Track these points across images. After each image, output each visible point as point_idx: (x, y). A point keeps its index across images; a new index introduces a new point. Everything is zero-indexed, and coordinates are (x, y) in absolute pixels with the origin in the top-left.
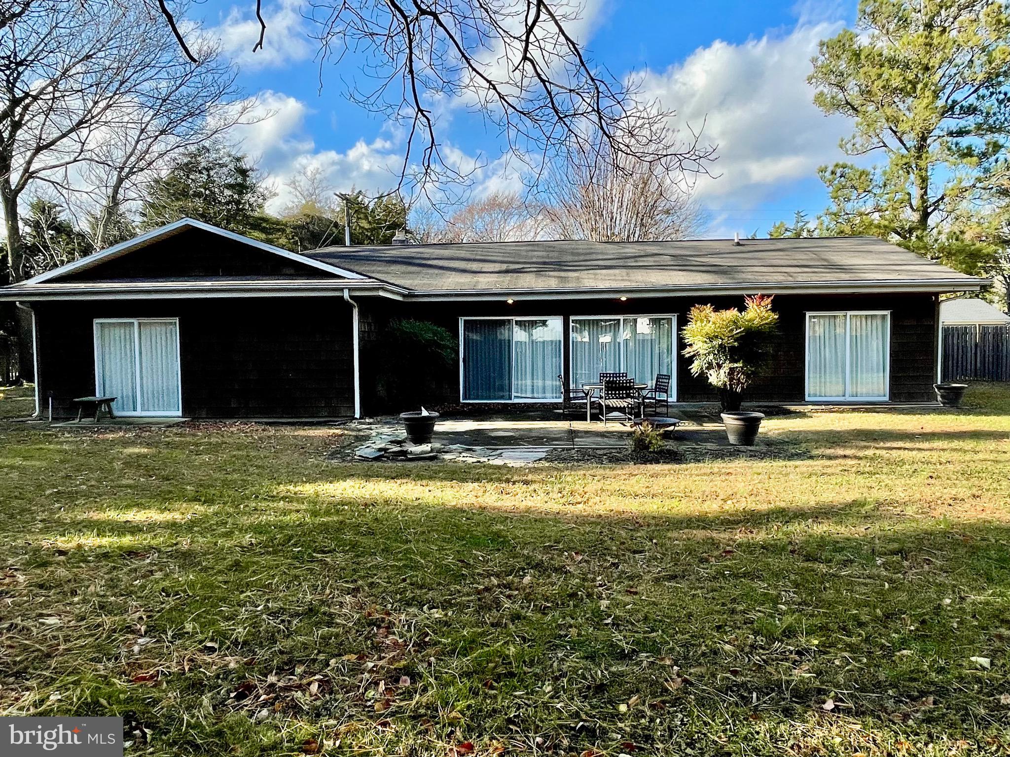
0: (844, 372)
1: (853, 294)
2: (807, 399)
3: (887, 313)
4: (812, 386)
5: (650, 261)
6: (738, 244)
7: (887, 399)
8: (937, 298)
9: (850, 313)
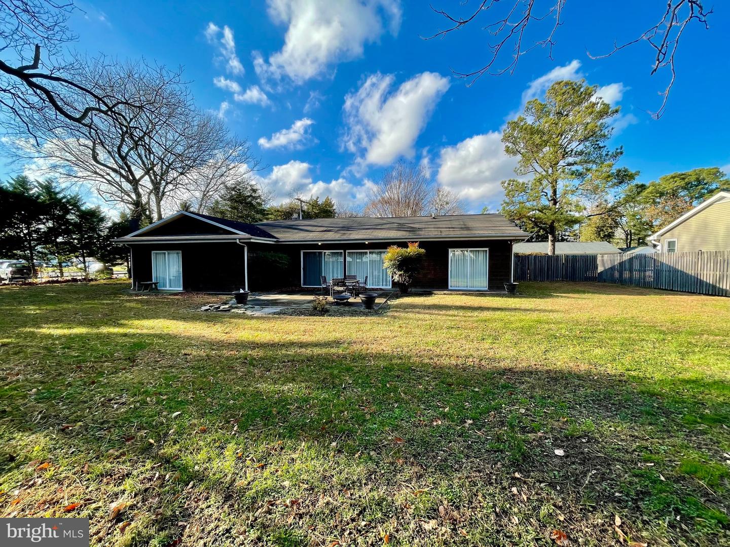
0: (467, 277)
1: (469, 241)
2: (449, 288)
3: (487, 249)
4: (452, 282)
5: (388, 226)
6: (434, 218)
7: (487, 289)
8: (511, 243)
9: (469, 249)
